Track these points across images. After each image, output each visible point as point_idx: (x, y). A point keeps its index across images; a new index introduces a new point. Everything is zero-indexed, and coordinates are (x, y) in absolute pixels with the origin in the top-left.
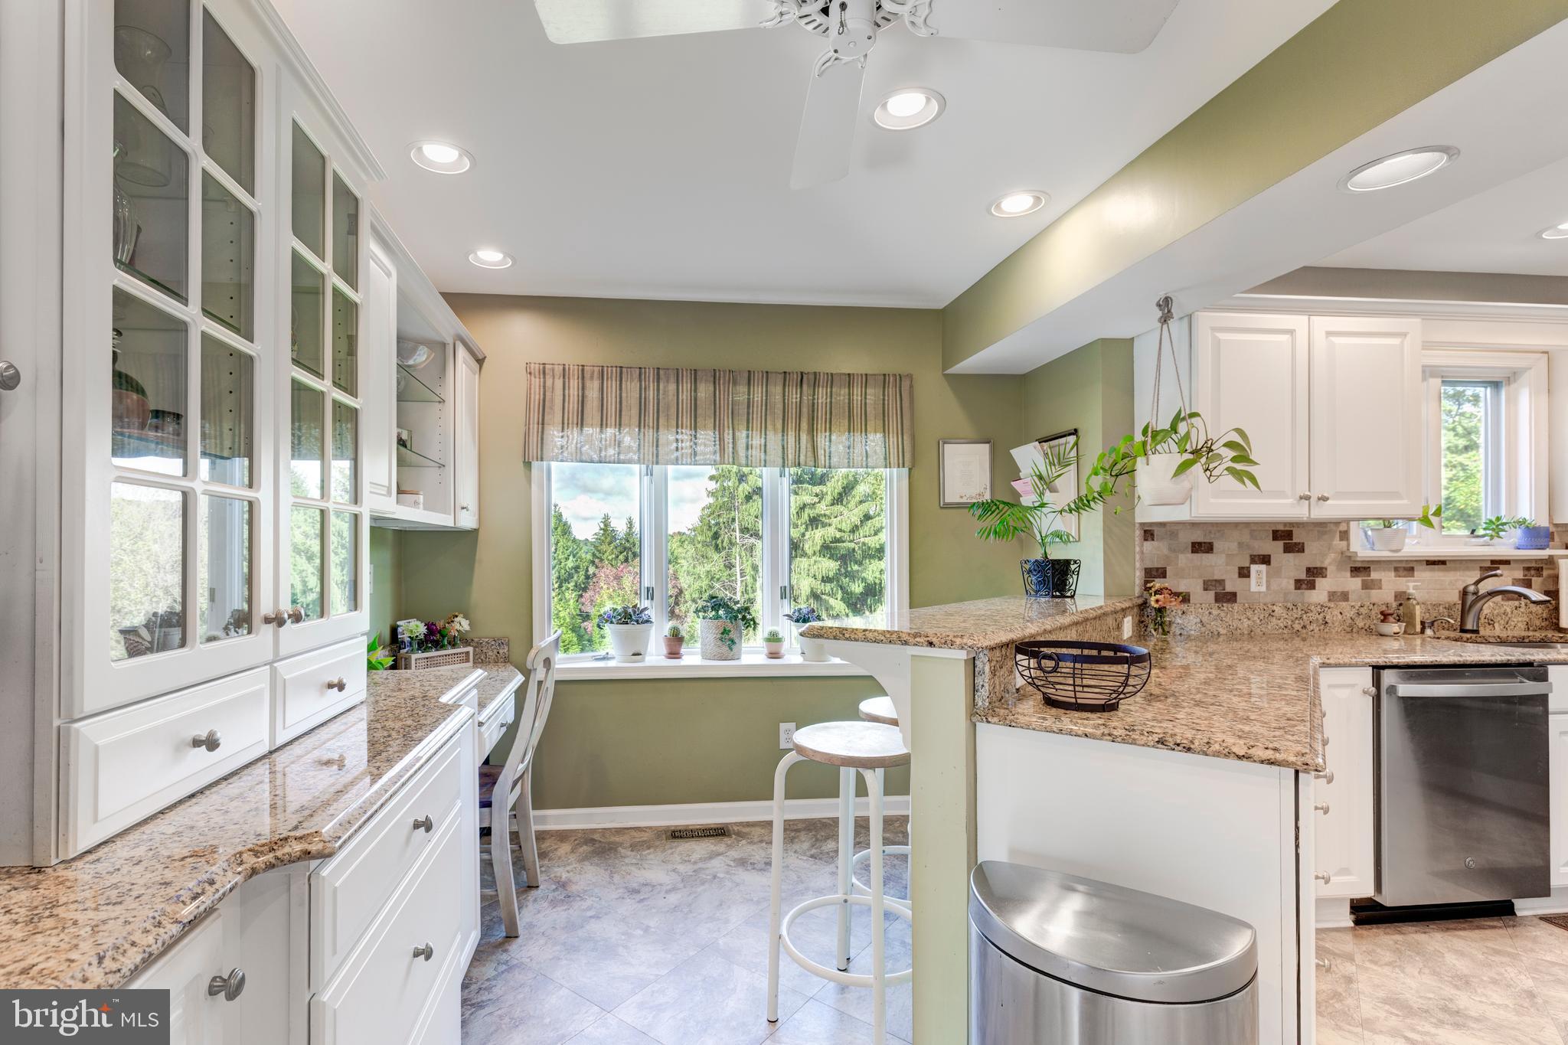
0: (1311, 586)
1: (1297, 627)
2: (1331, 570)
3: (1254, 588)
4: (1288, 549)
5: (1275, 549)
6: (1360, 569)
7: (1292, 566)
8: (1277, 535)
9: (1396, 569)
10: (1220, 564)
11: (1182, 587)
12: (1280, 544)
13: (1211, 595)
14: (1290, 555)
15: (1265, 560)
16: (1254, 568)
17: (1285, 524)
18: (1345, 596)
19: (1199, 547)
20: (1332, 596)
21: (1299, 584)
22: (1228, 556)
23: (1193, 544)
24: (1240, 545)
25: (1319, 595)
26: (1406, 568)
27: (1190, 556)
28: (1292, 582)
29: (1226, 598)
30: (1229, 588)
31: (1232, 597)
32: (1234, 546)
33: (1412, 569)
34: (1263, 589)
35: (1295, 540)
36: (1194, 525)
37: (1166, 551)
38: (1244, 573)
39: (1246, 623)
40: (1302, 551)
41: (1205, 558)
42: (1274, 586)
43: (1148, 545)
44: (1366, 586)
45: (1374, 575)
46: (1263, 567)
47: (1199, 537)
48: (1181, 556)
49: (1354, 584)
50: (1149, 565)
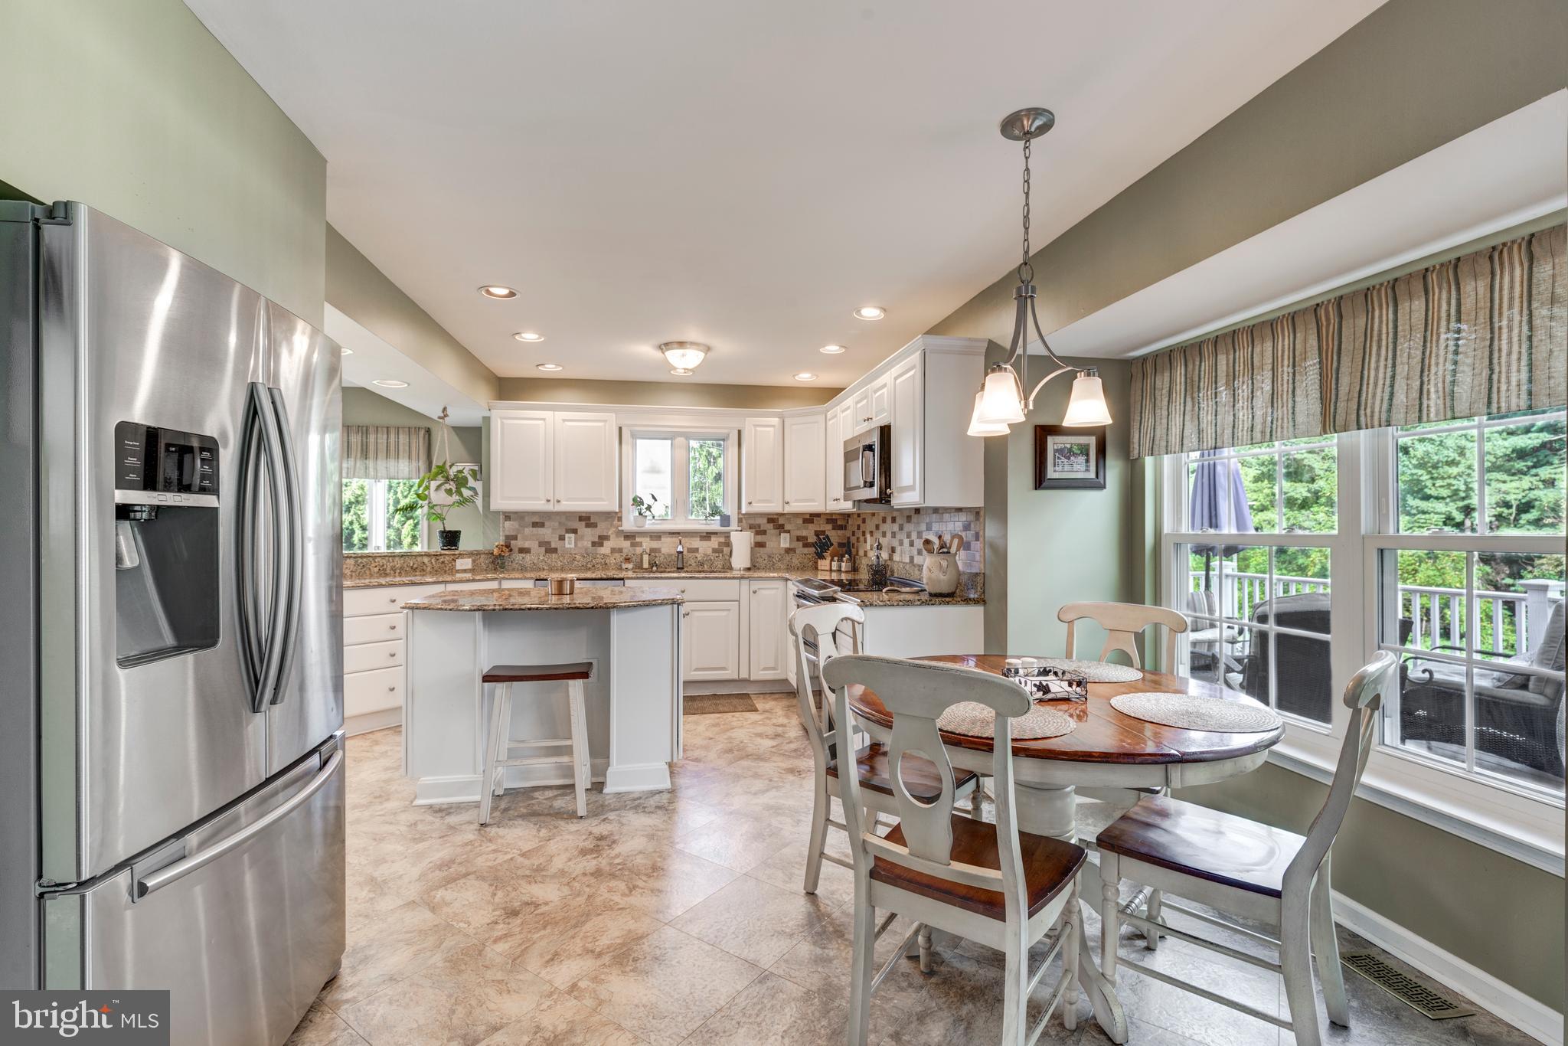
0: (601, 545)
1: (589, 566)
2: (612, 537)
3: (567, 546)
4: (588, 526)
5: (581, 526)
6: (629, 536)
7: (589, 535)
8: (581, 519)
9: (651, 537)
10: (547, 533)
11: (526, 545)
12: (583, 523)
13: (543, 549)
14: (589, 530)
15: (575, 531)
16: (567, 535)
17: (586, 513)
18: (620, 550)
19: (535, 525)
20: (613, 550)
21: (594, 544)
22: (553, 529)
23: (533, 523)
24: (560, 523)
25: (605, 550)
26: (656, 536)
27: (531, 529)
28: (590, 543)
29: (551, 550)
30: (553, 546)
31: (555, 550)
32: (557, 524)
33: (660, 537)
34: (573, 546)
35: (592, 521)
36: (534, 513)
37: (517, 526)
38: (562, 538)
39: (560, 564)
40: (596, 527)
41: (540, 531)
42: (579, 545)
43: (507, 524)
44: (633, 545)
45: (638, 540)
46: (573, 535)
47: (536, 519)
48: (526, 529)
49: (626, 544)
50: (508, 534)
